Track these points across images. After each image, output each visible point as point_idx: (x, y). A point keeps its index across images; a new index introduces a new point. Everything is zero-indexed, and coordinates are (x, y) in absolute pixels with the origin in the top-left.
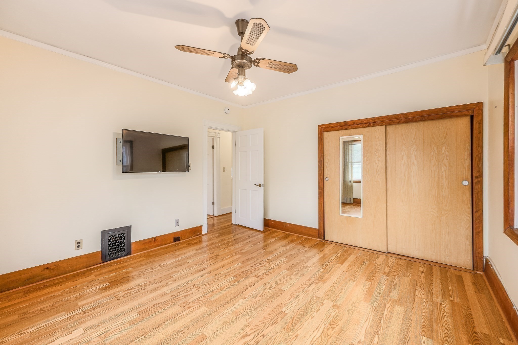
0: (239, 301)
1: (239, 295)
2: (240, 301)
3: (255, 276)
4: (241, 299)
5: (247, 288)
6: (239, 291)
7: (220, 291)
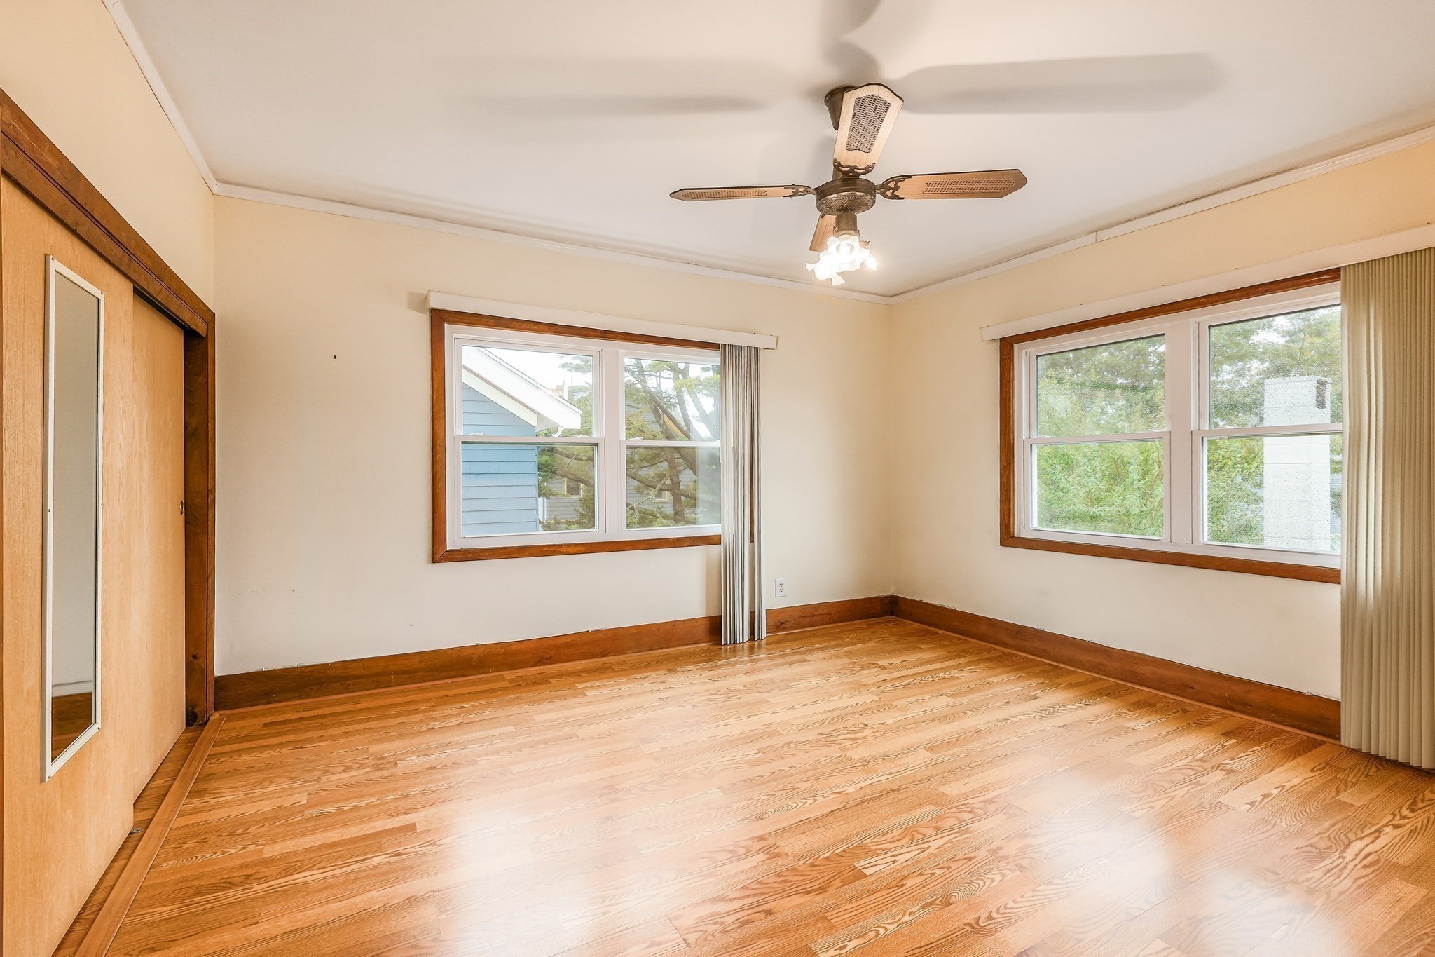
0: (856, 791)
1: (854, 803)
2: (854, 790)
3: (778, 855)
4: (850, 793)
5: (824, 816)
6: (851, 815)
7: (914, 826)
